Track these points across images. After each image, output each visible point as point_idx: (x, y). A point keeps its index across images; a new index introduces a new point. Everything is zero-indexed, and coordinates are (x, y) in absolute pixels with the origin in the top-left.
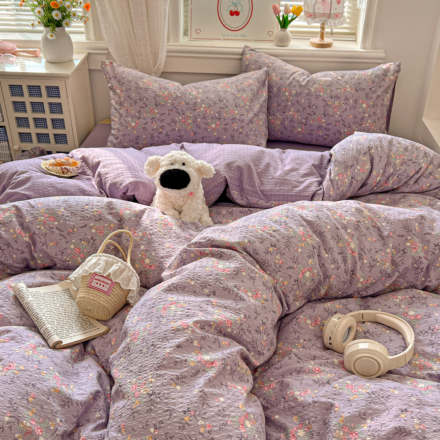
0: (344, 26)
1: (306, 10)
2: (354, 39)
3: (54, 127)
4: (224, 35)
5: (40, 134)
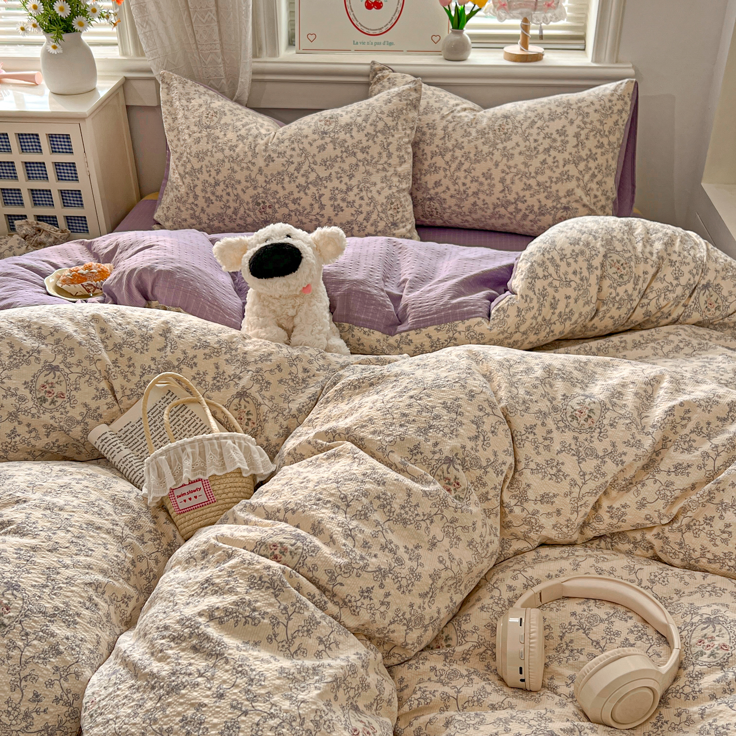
0: (561, 23)
2: (582, 47)
3: (65, 205)
4: (355, 43)
5: (42, 217)
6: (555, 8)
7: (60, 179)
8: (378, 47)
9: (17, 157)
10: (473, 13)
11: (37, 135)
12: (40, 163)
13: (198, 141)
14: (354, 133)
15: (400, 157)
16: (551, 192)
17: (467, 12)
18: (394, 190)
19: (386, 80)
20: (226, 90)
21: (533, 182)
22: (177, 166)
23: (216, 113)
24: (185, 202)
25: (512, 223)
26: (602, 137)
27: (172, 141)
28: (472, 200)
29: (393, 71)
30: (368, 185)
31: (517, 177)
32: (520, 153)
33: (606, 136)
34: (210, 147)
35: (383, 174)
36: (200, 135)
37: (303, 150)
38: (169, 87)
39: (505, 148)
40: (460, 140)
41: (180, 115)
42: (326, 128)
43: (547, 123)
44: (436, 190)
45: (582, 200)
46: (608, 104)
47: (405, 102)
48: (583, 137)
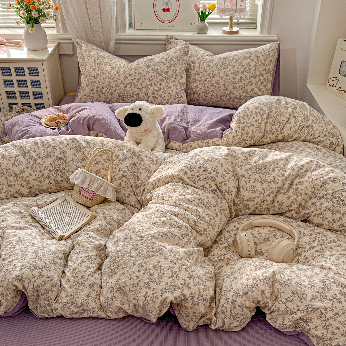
0: (247, 17)
1: (219, 7)
2: (255, 27)
3: (35, 98)
4: (159, 27)
5: (24, 103)
6: (244, 12)
7: (33, 87)
8: (168, 28)
9: (14, 78)
10: (209, 14)
11: (23, 68)
12: (24, 80)
13: (94, 70)
14: (161, 66)
15: (181, 76)
16: (244, 90)
17: (207, 13)
18: (179, 90)
19: (173, 43)
20: (104, 47)
21: (237, 86)
22: (85, 80)
23: (102, 58)
24: (89, 96)
25: (228, 103)
26: (265, 67)
27: (83, 70)
28: (211, 93)
29: (176, 39)
30: (168, 88)
31: (230, 84)
32: (231, 74)
33: (267, 66)
34: (99, 72)
35: (174, 83)
36: (95, 67)
37: (140, 73)
38: (81, 47)
39: (225, 72)
40: (206, 68)
41: (86, 58)
42: (149, 64)
43: (242, 61)
44: (196, 89)
45: (257, 93)
46: (268, 53)
47: (183, 53)
48: (257, 66)
